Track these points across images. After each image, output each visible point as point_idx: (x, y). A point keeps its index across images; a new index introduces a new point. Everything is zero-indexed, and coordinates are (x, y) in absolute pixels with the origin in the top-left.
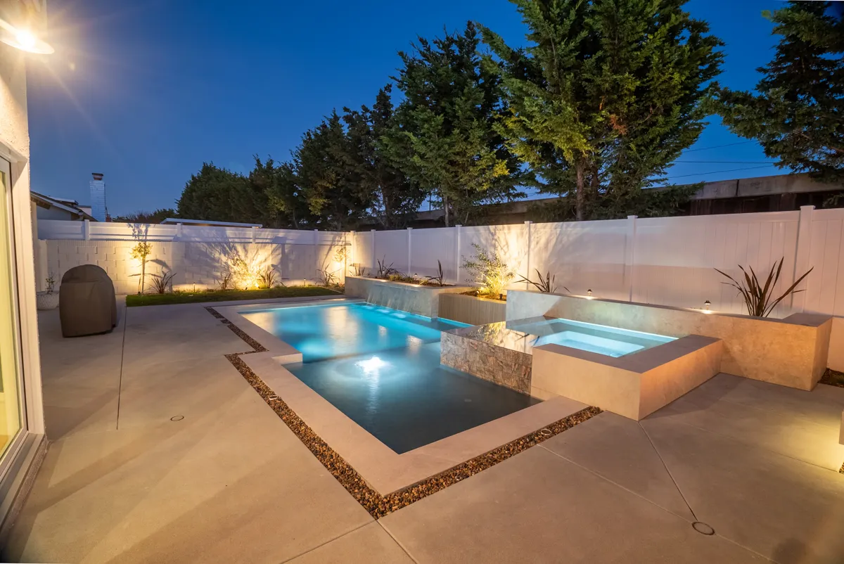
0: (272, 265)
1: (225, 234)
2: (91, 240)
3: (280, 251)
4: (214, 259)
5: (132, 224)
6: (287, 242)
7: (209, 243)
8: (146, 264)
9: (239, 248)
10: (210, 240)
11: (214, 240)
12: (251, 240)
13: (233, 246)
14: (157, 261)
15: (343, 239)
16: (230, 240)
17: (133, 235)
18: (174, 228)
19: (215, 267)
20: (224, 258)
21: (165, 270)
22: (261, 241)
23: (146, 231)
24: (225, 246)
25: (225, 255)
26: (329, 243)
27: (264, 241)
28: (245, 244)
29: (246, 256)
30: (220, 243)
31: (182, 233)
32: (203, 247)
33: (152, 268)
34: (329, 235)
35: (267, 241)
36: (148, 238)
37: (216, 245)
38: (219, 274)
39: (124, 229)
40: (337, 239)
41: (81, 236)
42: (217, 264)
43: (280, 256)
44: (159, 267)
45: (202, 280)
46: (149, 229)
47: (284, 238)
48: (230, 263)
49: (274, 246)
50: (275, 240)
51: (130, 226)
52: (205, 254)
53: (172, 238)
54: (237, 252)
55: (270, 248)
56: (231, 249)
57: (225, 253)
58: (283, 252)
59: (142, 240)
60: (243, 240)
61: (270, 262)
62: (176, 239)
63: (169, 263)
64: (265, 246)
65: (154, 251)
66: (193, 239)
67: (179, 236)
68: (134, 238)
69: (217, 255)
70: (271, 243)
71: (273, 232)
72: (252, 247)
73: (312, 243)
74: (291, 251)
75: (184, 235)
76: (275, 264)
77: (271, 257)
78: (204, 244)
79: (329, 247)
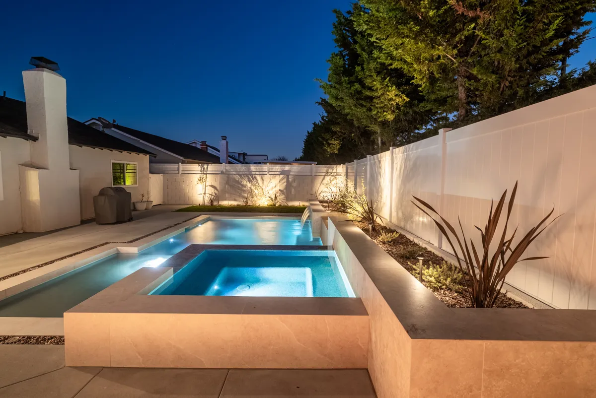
0: (280, 190)
1: (250, 169)
2: (182, 174)
3: (285, 180)
4: (243, 185)
5: (200, 165)
6: (291, 173)
7: (240, 175)
8: (207, 188)
9: (258, 178)
10: (241, 173)
11: (244, 173)
12: (266, 173)
13: (255, 177)
14: (212, 186)
15: (335, 171)
16: (253, 173)
17: (201, 171)
18: (221, 166)
19: (244, 191)
20: (249, 185)
21: (216, 192)
22: (273, 173)
23: (207, 168)
24: (250, 177)
25: (250, 183)
26: (324, 174)
27: (275, 173)
28: (262, 175)
29: (263, 183)
30: (247, 175)
31: (226, 169)
32: (237, 177)
33: (210, 190)
34: (323, 168)
35: (277, 173)
36: (208, 172)
37: (245, 177)
38: (246, 195)
39: (196, 167)
40: (330, 171)
41: (177, 172)
42: (245, 189)
43: (285, 184)
44: (213, 189)
45: (236, 198)
46: (209, 167)
47: (289, 171)
48: (253, 188)
49: (282, 176)
50: (282, 173)
51: (199, 165)
52: (238, 182)
53: (220, 172)
54: (257, 181)
55: (279, 178)
56: (253, 179)
57: (250, 181)
58: (288, 181)
59: (205, 174)
60: (261, 173)
61: (278, 188)
62: (222, 173)
63: (218, 188)
64: (275, 177)
65: (210, 179)
66: (231, 173)
67: (224, 171)
68: (201, 172)
69: (245, 183)
70: (280, 175)
71: (281, 167)
72: (266, 177)
73: (309, 174)
74: (294, 180)
75: (226, 170)
76: (282, 189)
77: (279, 185)
78: (238, 176)
79: (323, 177)
